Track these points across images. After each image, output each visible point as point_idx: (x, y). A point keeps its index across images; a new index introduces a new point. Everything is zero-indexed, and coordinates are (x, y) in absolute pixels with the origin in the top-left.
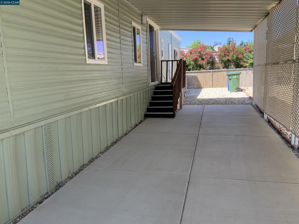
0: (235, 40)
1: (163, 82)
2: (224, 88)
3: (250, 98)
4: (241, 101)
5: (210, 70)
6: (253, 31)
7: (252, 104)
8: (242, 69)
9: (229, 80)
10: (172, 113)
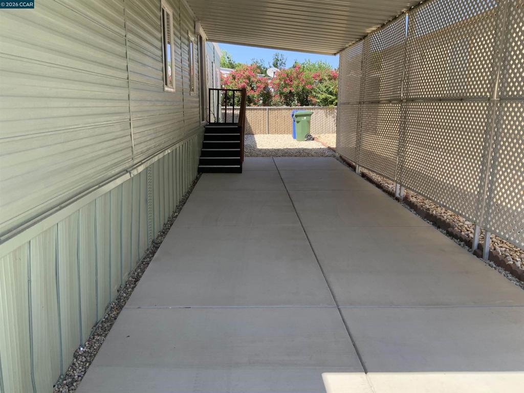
0: (285, 58)
1: (212, 121)
2: (286, 136)
3: (329, 148)
4: (319, 153)
5: (265, 107)
6: (338, 56)
7: (334, 156)
8: (310, 107)
9: (296, 123)
10: (239, 166)
